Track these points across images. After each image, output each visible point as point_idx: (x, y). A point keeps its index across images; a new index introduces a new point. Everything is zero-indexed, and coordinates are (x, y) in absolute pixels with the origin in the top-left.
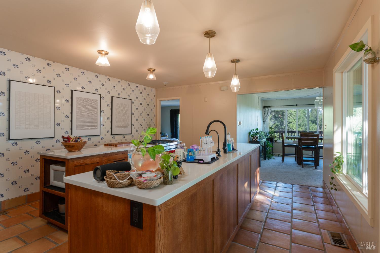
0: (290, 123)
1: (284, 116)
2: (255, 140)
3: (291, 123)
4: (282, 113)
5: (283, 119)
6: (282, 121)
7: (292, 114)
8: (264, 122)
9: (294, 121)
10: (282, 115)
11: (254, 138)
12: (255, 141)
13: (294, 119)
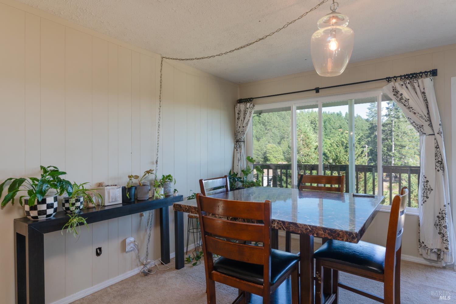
0: (403, 147)
1: (393, 137)
2: (42, 218)
3: (405, 147)
4: (390, 132)
5: (392, 142)
6: (390, 144)
7: (406, 134)
8: (237, 141)
9: (409, 144)
10: (390, 136)
11: (33, 208)
12: (43, 222)
13: (410, 140)
